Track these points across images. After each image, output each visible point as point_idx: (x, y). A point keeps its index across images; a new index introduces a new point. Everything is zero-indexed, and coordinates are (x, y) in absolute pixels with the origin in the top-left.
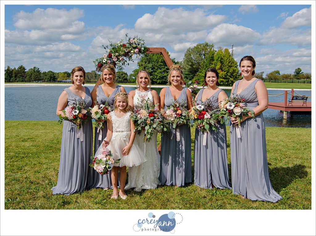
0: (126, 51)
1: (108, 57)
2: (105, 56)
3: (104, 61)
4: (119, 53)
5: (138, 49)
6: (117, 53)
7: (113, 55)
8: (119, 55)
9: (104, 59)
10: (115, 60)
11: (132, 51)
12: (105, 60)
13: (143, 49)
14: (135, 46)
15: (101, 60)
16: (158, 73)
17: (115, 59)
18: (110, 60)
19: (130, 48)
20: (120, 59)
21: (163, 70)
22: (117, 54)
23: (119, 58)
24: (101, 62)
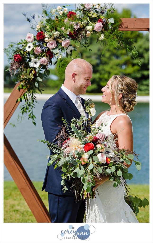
0: (75, 27)
1: (35, 40)
2: (29, 37)
3: (28, 50)
4: (60, 32)
5: (101, 21)
6: (56, 30)
7: (47, 35)
8: (62, 36)
9: (28, 45)
10: (51, 47)
11: (89, 28)
12: (29, 47)
13: (113, 22)
14: (95, 15)
15: (21, 45)
16: (112, 68)
17: (52, 44)
18: (39, 45)
19: (85, 21)
20: (63, 45)
21: (124, 58)
22: (56, 33)
23: (60, 41)
24: (20, 50)
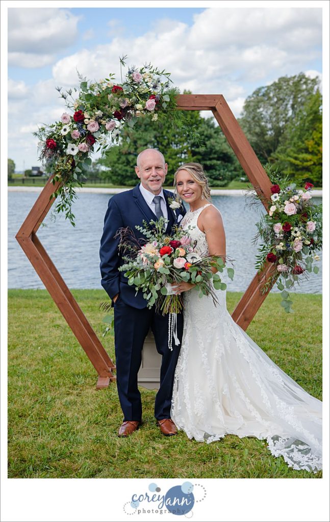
0: (122, 105)
1: (73, 121)
2: (64, 118)
3: (64, 133)
4: (103, 111)
5: (153, 98)
7: (86, 115)
8: (104, 116)
10: (92, 130)
11: (139, 106)
12: (65, 130)
13: (168, 100)
15: (54, 128)
17: (93, 126)
18: (77, 128)
19: (134, 98)
20: (107, 126)
22: (98, 113)
24: (54, 134)
